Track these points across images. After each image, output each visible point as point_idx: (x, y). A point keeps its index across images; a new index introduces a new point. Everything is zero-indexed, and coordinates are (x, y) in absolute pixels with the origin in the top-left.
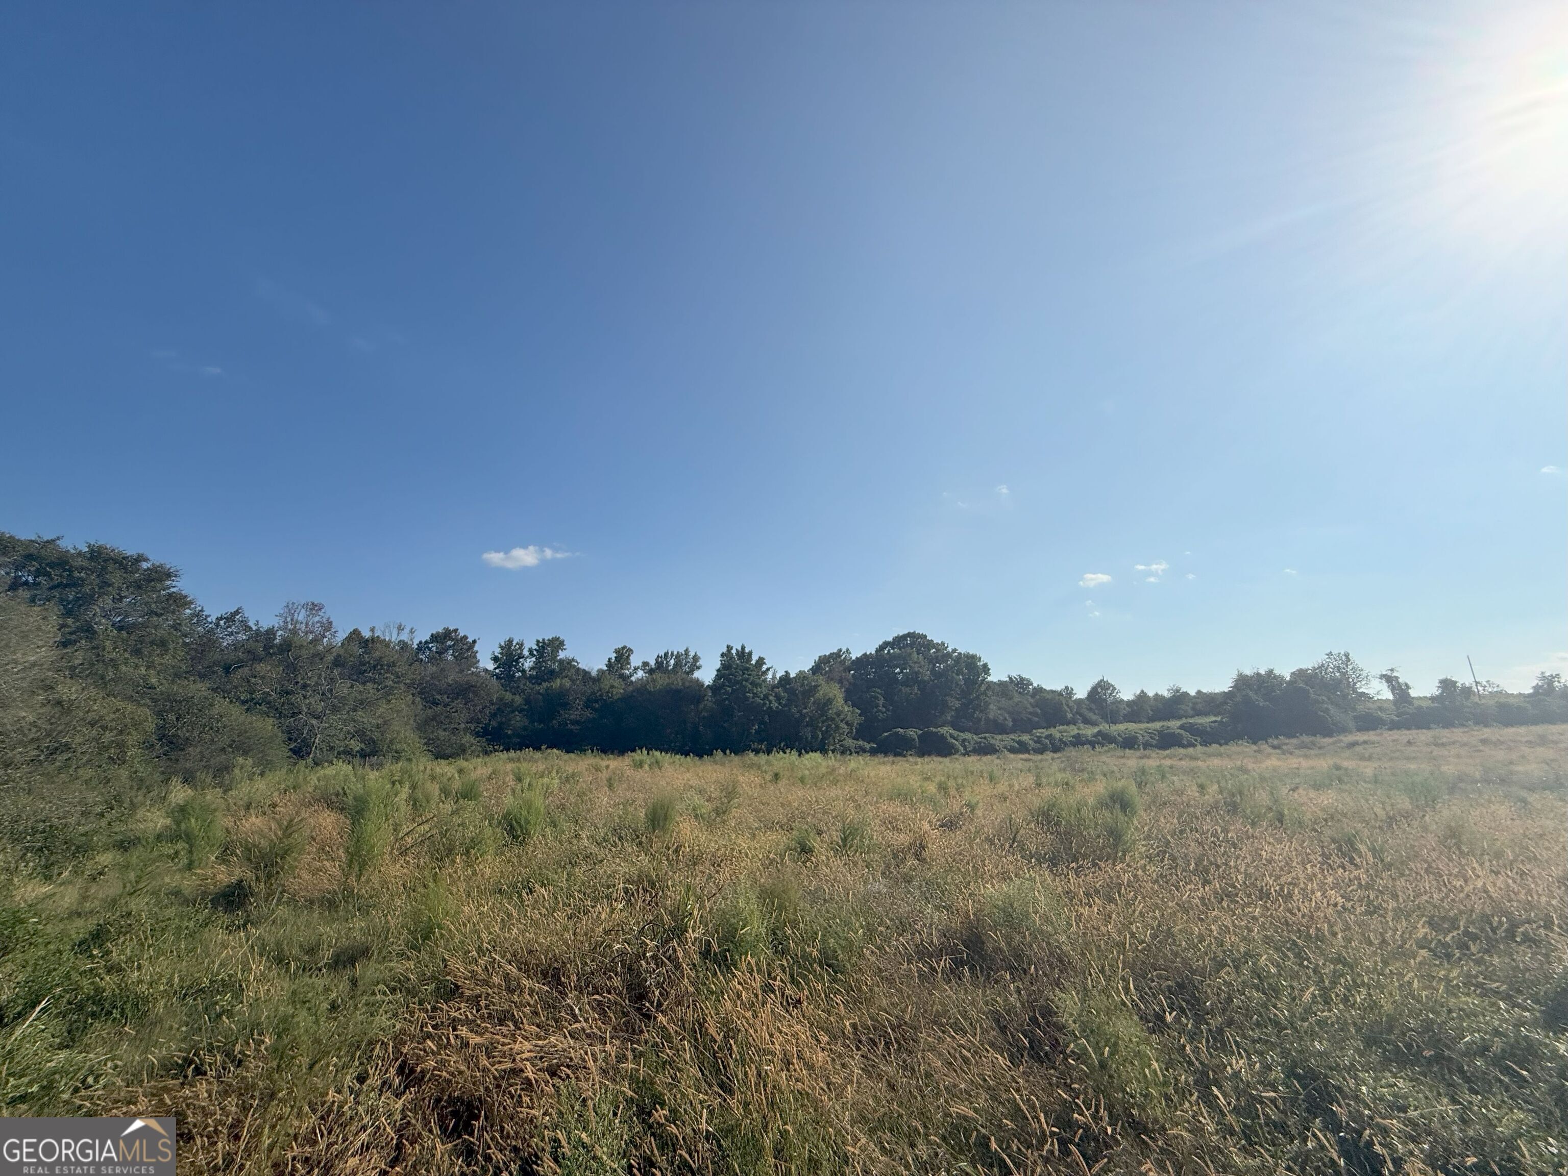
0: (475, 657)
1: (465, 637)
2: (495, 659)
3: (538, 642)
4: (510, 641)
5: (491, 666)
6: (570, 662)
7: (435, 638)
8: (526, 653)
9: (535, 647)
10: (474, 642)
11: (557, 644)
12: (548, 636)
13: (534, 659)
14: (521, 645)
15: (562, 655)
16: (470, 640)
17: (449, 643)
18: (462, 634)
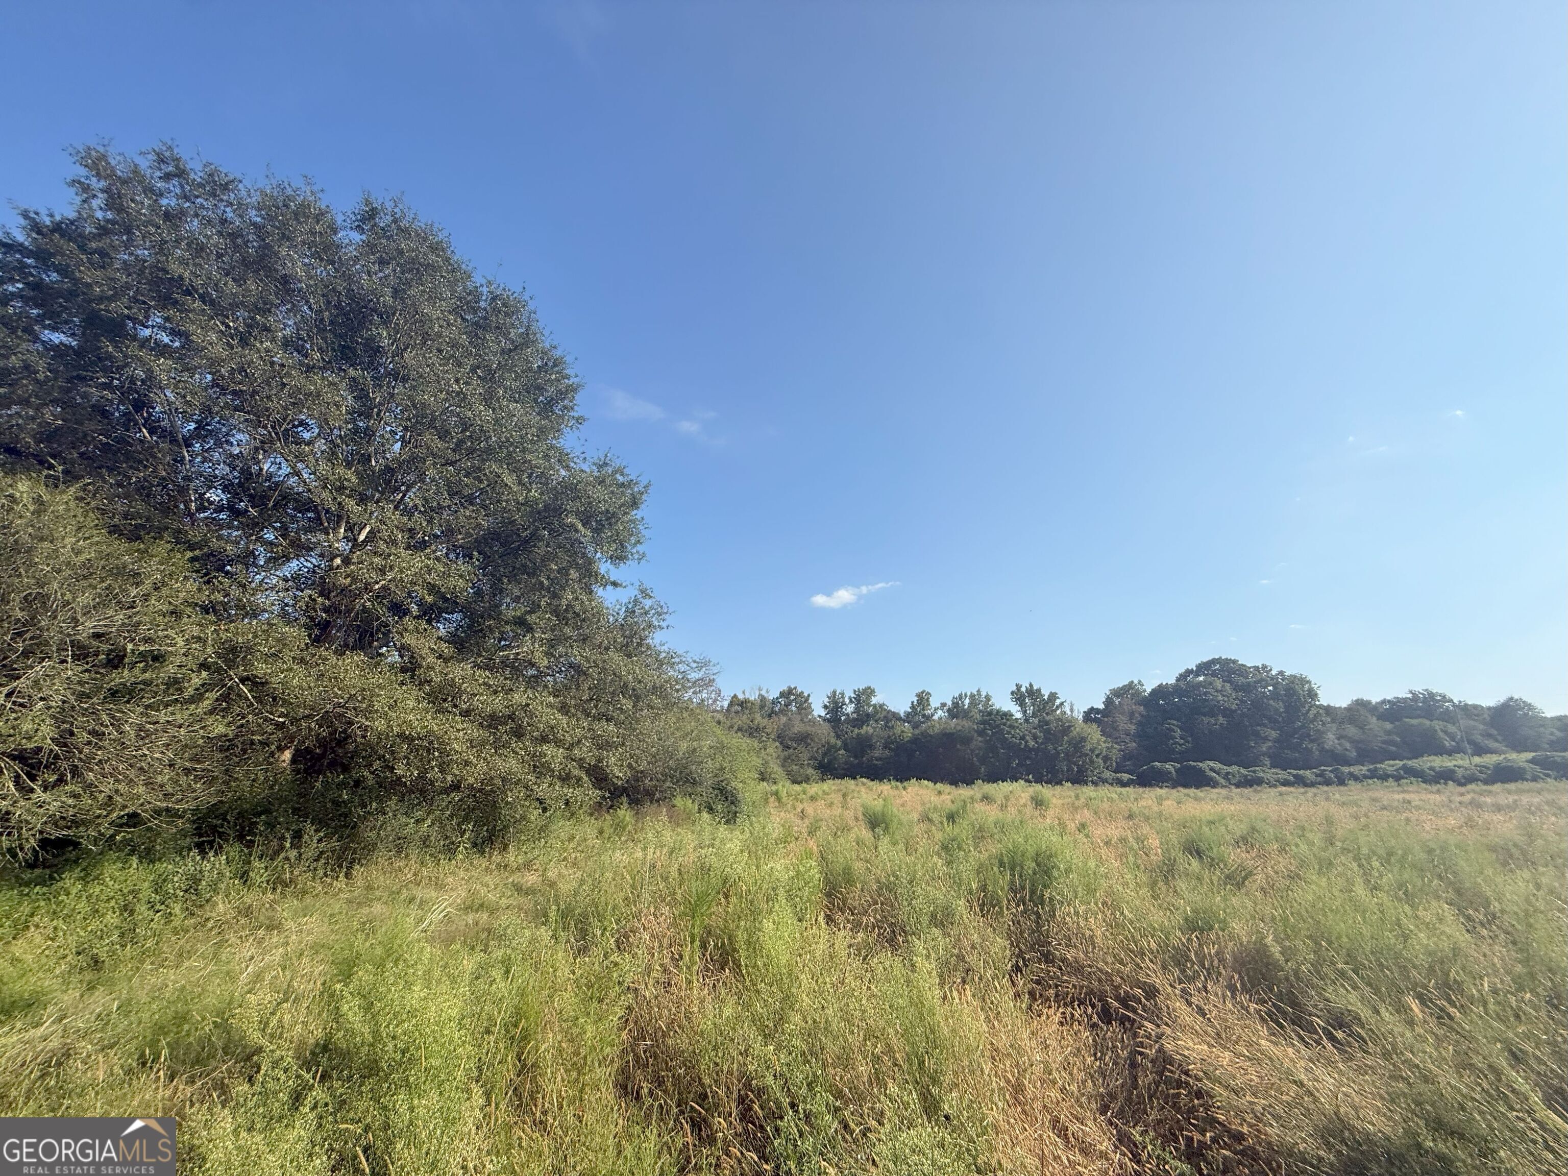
0: (810, 707)
1: (802, 693)
2: (826, 707)
3: (855, 691)
4: (834, 692)
5: (823, 713)
6: (881, 706)
7: (782, 695)
8: (847, 701)
9: (853, 695)
10: (809, 695)
11: (869, 692)
12: (862, 687)
13: (853, 705)
14: (843, 694)
15: (874, 700)
16: (806, 694)
17: (792, 697)
18: (800, 691)
